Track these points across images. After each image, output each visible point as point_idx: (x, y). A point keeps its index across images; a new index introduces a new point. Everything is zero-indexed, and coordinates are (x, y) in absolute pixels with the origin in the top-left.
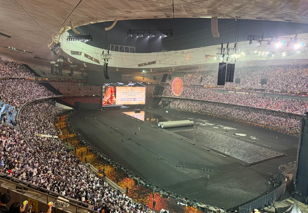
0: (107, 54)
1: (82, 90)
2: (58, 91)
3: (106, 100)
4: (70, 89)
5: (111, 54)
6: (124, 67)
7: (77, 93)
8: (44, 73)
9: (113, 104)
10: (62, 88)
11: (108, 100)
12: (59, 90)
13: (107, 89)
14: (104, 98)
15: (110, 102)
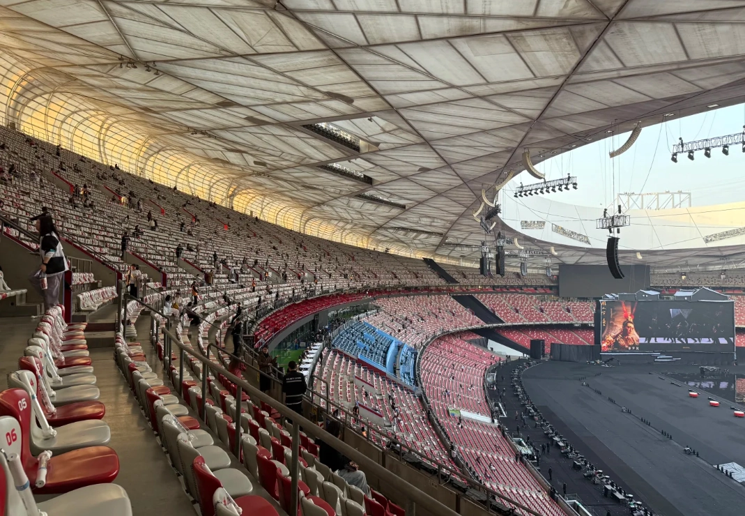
0: (618, 214)
1: (546, 311)
2: (494, 315)
3: (611, 338)
4: (518, 308)
5: (627, 214)
6: (660, 249)
7: (536, 318)
8: (463, 274)
9: (630, 348)
10: (500, 307)
11: (617, 336)
12: (494, 312)
13: (613, 308)
14: (605, 332)
15: (622, 342)
